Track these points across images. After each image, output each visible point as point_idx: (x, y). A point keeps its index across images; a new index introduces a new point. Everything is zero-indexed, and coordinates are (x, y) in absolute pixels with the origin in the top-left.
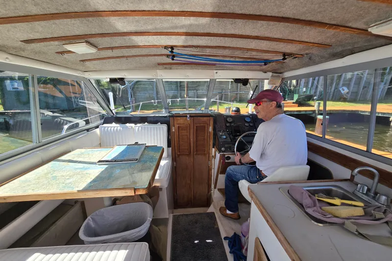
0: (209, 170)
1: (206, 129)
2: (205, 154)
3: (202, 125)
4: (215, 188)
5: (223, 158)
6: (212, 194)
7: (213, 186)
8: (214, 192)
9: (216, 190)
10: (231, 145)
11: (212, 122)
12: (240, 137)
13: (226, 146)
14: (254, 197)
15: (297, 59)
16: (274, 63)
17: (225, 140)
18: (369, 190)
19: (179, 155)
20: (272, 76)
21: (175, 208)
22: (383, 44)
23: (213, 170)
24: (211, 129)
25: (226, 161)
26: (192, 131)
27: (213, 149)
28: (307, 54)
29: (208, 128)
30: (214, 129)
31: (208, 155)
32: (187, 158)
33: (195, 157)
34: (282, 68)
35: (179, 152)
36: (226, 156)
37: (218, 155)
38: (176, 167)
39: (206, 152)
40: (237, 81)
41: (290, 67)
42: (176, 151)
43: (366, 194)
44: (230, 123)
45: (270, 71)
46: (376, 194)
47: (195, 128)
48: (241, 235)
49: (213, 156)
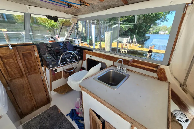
0: (43, 81)
1: (32, 54)
2: (37, 73)
3: (27, 52)
4: (51, 90)
5: (52, 71)
6: (50, 95)
7: (49, 90)
8: (51, 93)
9: (52, 91)
10: (55, 62)
11: (36, 49)
12: (61, 56)
13: (53, 63)
14: (86, 90)
15: (86, 6)
16: (73, 8)
17: (51, 60)
18: (120, 68)
19: (11, 80)
20: (72, 17)
21: (21, 118)
22: (121, 5)
23: (46, 80)
24: (36, 54)
25: (55, 72)
26: (18, 58)
27: (43, 67)
28: (92, 4)
29: (34, 54)
30: (39, 53)
31: (39, 72)
32: (21, 79)
33: (29, 77)
34: (77, 12)
35: (10, 77)
36: (54, 70)
37: (48, 71)
38: (11, 90)
39: (37, 71)
40: (49, 17)
41: (82, 12)
42: (6, 78)
43: (120, 69)
44: (50, 48)
45: (71, 13)
46: (123, 68)
47: (21, 55)
48: (75, 108)
49: (43, 72)
